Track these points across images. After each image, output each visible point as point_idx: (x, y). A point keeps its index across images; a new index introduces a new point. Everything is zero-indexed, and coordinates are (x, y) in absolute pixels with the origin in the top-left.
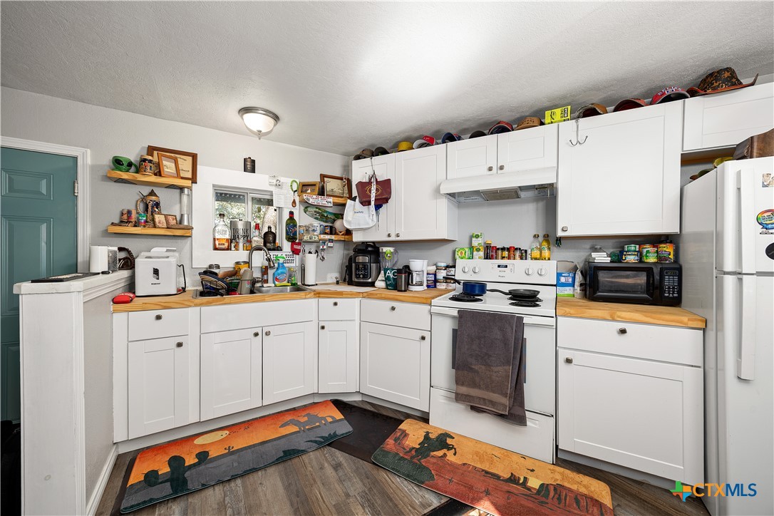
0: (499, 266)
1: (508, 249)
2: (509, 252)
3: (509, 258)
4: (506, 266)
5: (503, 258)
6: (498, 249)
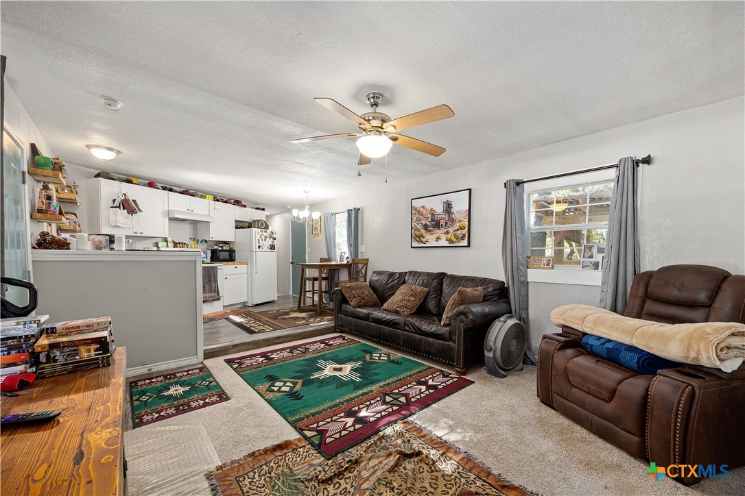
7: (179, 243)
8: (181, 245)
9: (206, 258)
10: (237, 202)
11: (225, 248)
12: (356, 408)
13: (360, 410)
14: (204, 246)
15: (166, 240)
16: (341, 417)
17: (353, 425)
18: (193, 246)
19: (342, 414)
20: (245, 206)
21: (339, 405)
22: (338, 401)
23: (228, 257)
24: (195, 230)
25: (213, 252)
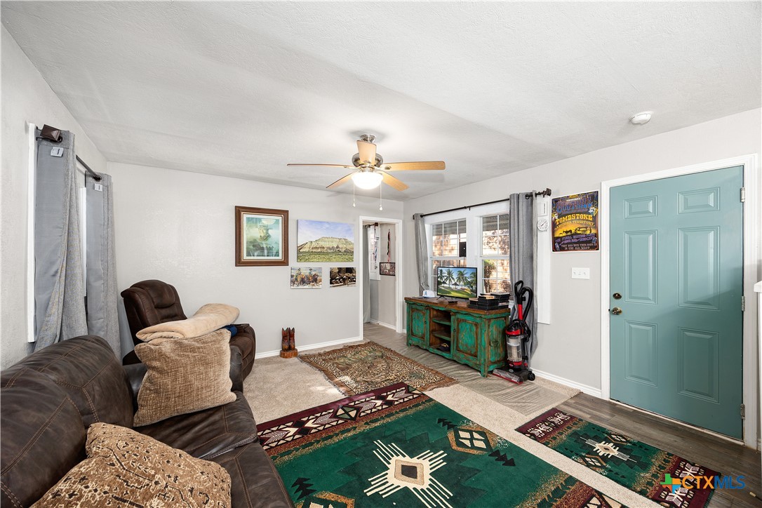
12: (384, 407)
13: (382, 405)
16: (397, 401)
17: (387, 395)
19: (396, 403)
21: (400, 411)
22: (401, 415)
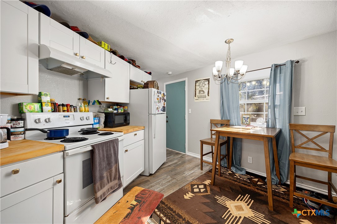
0: (64, 117)
1: (67, 105)
2: (67, 107)
3: (68, 111)
4: (69, 116)
5: (64, 111)
6: (59, 105)
7: (63, 105)
8: (65, 108)
9: (99, 123)
10: (132, 62)
11: (120, 111)
14: (96, 108)
15: (38, 99)
18: (83, 108)
20: (139, 67)
23: (122, 121)
24: (86, 87)
25: (108, 116)
